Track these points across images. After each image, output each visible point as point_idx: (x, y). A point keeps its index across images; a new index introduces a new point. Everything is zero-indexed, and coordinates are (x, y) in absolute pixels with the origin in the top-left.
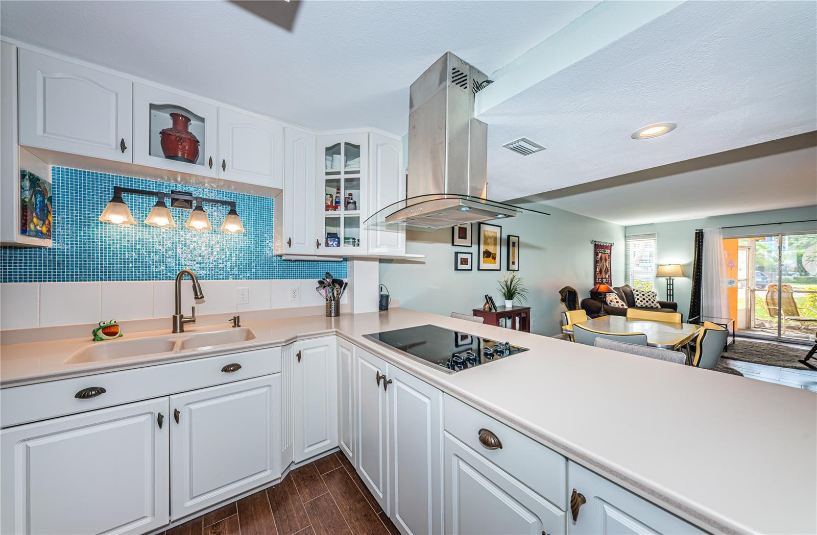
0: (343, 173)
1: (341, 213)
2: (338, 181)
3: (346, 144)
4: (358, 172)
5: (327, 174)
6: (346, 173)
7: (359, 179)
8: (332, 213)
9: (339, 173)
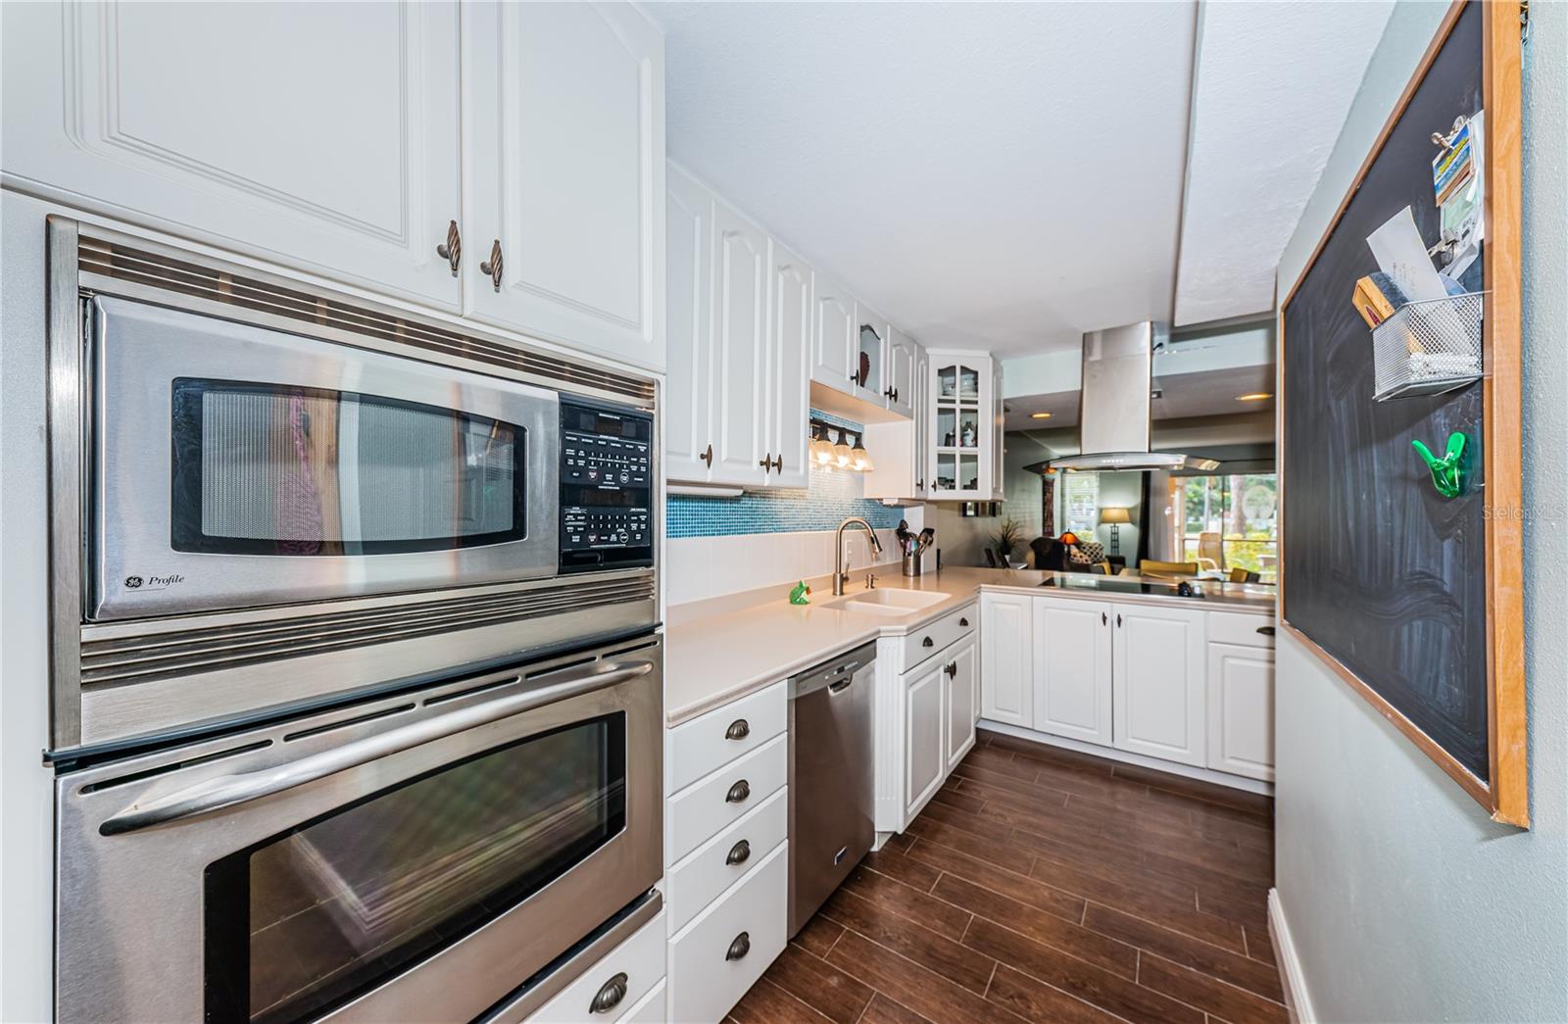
0: (958, 401)
1: (957, 450)
2: (953, 411)
3: (962, 367)
4: (976, 402)
5: (940, 401)
6: (962, 402)
7: (976, 411)
8: (948, 450)
9: (954, 402)
